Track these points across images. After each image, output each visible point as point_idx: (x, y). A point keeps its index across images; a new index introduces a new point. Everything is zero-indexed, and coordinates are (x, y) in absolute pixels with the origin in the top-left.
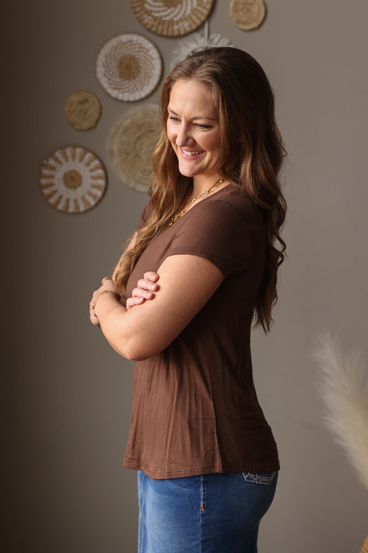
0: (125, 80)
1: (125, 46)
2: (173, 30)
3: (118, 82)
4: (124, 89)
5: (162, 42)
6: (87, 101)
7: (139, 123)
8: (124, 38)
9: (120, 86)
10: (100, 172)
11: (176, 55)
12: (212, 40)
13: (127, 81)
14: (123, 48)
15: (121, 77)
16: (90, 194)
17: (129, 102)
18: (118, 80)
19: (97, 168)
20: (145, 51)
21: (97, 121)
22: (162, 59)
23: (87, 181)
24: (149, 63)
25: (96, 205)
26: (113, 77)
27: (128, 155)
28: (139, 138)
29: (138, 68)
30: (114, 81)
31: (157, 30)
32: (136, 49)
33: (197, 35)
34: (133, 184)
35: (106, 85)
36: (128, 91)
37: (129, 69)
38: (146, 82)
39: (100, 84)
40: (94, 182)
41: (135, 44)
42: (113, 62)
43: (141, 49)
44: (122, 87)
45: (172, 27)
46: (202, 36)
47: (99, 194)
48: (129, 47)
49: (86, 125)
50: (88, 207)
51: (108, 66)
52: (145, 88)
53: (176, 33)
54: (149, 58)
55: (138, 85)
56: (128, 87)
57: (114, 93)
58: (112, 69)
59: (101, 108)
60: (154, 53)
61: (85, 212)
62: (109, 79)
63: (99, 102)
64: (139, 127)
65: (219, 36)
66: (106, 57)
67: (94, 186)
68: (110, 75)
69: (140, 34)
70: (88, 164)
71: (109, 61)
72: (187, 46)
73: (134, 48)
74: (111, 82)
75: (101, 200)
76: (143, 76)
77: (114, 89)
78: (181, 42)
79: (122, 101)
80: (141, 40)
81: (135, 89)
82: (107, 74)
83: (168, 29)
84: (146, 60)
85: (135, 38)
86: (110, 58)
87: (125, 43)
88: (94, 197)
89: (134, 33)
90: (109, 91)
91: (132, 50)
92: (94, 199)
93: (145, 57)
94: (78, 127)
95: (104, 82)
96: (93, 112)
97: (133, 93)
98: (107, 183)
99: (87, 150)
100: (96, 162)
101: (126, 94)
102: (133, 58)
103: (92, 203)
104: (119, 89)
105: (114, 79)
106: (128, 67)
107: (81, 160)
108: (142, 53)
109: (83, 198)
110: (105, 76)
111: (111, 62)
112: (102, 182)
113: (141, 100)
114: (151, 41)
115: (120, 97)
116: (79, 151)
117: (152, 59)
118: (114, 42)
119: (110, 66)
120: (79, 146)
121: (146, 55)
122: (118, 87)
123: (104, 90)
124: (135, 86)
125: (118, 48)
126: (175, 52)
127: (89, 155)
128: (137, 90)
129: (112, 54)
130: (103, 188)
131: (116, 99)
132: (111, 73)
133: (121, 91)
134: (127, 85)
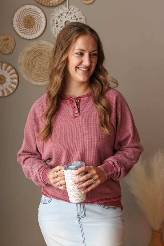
0: (28, 28)
1: (27, 11)
2: (50, 3)
3: (24, 29)
4: (27, 33)
5: (45, 9)
6: (8, 39)
7: (35, 50)
8: (27, 7)
9: (25, 31)
10: (15, 75)
11: (53, 15)
12: (70, 9)
13: (29, 29)
14: (26, 12)
15: (25, 27)
16: (10, 86)
17: (29, 39)
18: (24, 28)
19: (13, 74)
20: (38, 13)
21: (13, 50)
22: (46, 17)
23: (8, 80)
24: (39, 20)
25: (13, 92)
26: (21, 27)
27: (29, 66)
28: (34, 57)
29: (34, 22)
30: (22, 29)
31: (42, 2)
32: (33, 13)
33: (63, 6)
34: (30, 81)
35: (18, 31)
36: (29, 34)
37: (29, 23)
38: (38, 30)
39: (15, 30)
40: (12, 81)
41: (32, 10)
42: (21, 19)
43: (35, 13)
44: (26, 32)
45: (50, 1)
46: (65, 6)
47: (15, 87)
48: (29, 12)
49: (8, 51)
50: (9, 94)
51: (19, 21)
52: (38, 32)
53: (51, 5)
54: (40, 17)
55: (34, 31)
56: (29, 32)
57: (22, 35)
58: (21, 23)
59: (15, 43)
60: (42, 15)
61: (7, 96)
62: (20, 28)
63: (14, 39)
64: (35, 52)
65: (74, 7)
66: (18, 16)
67: (12, 83)
68: (20, 26)
69: (35, 5)
70: (9, 72)
71: (19, 18)
72: (58, 12)
73: (32, 12)
74: (20, 29)
75: (15, 90)
76: (37, 26)
77: (22, 33)
78: (55, 9)
79: (26, 39)
80: (36, 8)
81: (33, 33)
82: (18, 25)
83: (47, 3)
84: (38, 18)
85: (33, 7)
86: (20, 17)
87: (28, 10)
88: (12, 88)
89: (32, 4)
90: (20, 34)
91: (31, 13)
92: (12, 89)
93: (38, 17)
94: (4, 53)
95: (17, 29)
96: (11, 44)
97: (32, 35)
98: (19, 81)
99: (8, 64)
100: (13, 71)
101: (28, 35)
102: (31, 17)
103: (11, 91)
104: (25, 33)
105: (22, 28)
106: (29, 22)
107: (5, 70)
108: (36, 15)
109: (6, 89)
110: (18, 26)
111: (20, 19)
112: (16, 81)
113: (36, 38)
114: (41, 9)
115: (25, 37)
116: (4, 65)
117: (41, 17)
118: (22, 9)
119: (20, 21)
120: (5, 63)
121: (38, 16)
122: (24, 32)
123: (17, 33)
124: (33, 31)
125: (24, 12)
126: (52, 15)
127: (9, 67)
128: (34, 33)
129: (21, 15)
130: (17, 84)
131: (23, 38)
132: (20, 25)
133: (26, 34)
134: (28, 31)
